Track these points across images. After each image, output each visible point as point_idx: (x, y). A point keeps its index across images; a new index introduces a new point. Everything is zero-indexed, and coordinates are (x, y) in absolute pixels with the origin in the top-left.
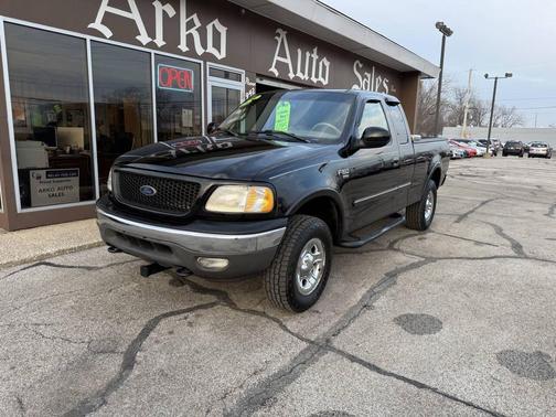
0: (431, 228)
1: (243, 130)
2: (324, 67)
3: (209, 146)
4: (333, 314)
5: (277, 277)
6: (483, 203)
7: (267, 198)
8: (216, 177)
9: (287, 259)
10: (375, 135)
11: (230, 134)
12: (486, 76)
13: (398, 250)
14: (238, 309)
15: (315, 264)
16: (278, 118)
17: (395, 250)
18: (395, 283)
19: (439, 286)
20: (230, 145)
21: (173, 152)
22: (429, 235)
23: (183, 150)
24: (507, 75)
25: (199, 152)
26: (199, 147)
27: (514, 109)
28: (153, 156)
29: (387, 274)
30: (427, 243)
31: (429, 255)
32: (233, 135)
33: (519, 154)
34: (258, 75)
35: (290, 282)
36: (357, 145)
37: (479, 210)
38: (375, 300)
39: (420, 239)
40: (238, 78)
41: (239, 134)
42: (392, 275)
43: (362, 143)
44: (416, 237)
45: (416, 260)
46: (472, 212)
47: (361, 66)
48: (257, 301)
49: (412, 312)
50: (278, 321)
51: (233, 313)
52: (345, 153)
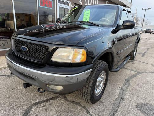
0: (135, 59)
1: (70, 21)
2: (97, 2)
3: (58, 27)
4: (109, 103)
5: (86, 91)
6: (148, 49)
7: (83, 55)
8: (57, 43)
9: (92, 83)
10: (128, 24)
11: (65, 23)
12: (143, 9)
13: (126, 68)
14: (68, 101)
15: (101, 81)
16: (84, 16)
17: (125, 68)
18: (130, 85)
19: (147, 86)
20: (65, 27)
21: (44, 30)
22: (135, 62)
23: (48, 29)
24: (149, 8)
25: (54, 30)
26: (54, 28)
27: (147, 19)
28: (35, 31)
29: (126, 80)
30: (135, 65)
31: (138, 71)
32: (66, 23)
33: (150, 33)
34: (75, 4)
35: (92, 94)
36: (120, 28)
37: (148, 52)
38: (125, 94)
39: (133, 63)
40: (68, 4)
41: (68, 22)
42: (128, 81)
43: (122, 27)
44: (131, 63)
45: (134, 73)
46: (146, 52)
47: (108, 3)
48: (76, 95)
49: (142, 102)
50: (85, 109)
51: (65, 103)
52: (114, 32)
